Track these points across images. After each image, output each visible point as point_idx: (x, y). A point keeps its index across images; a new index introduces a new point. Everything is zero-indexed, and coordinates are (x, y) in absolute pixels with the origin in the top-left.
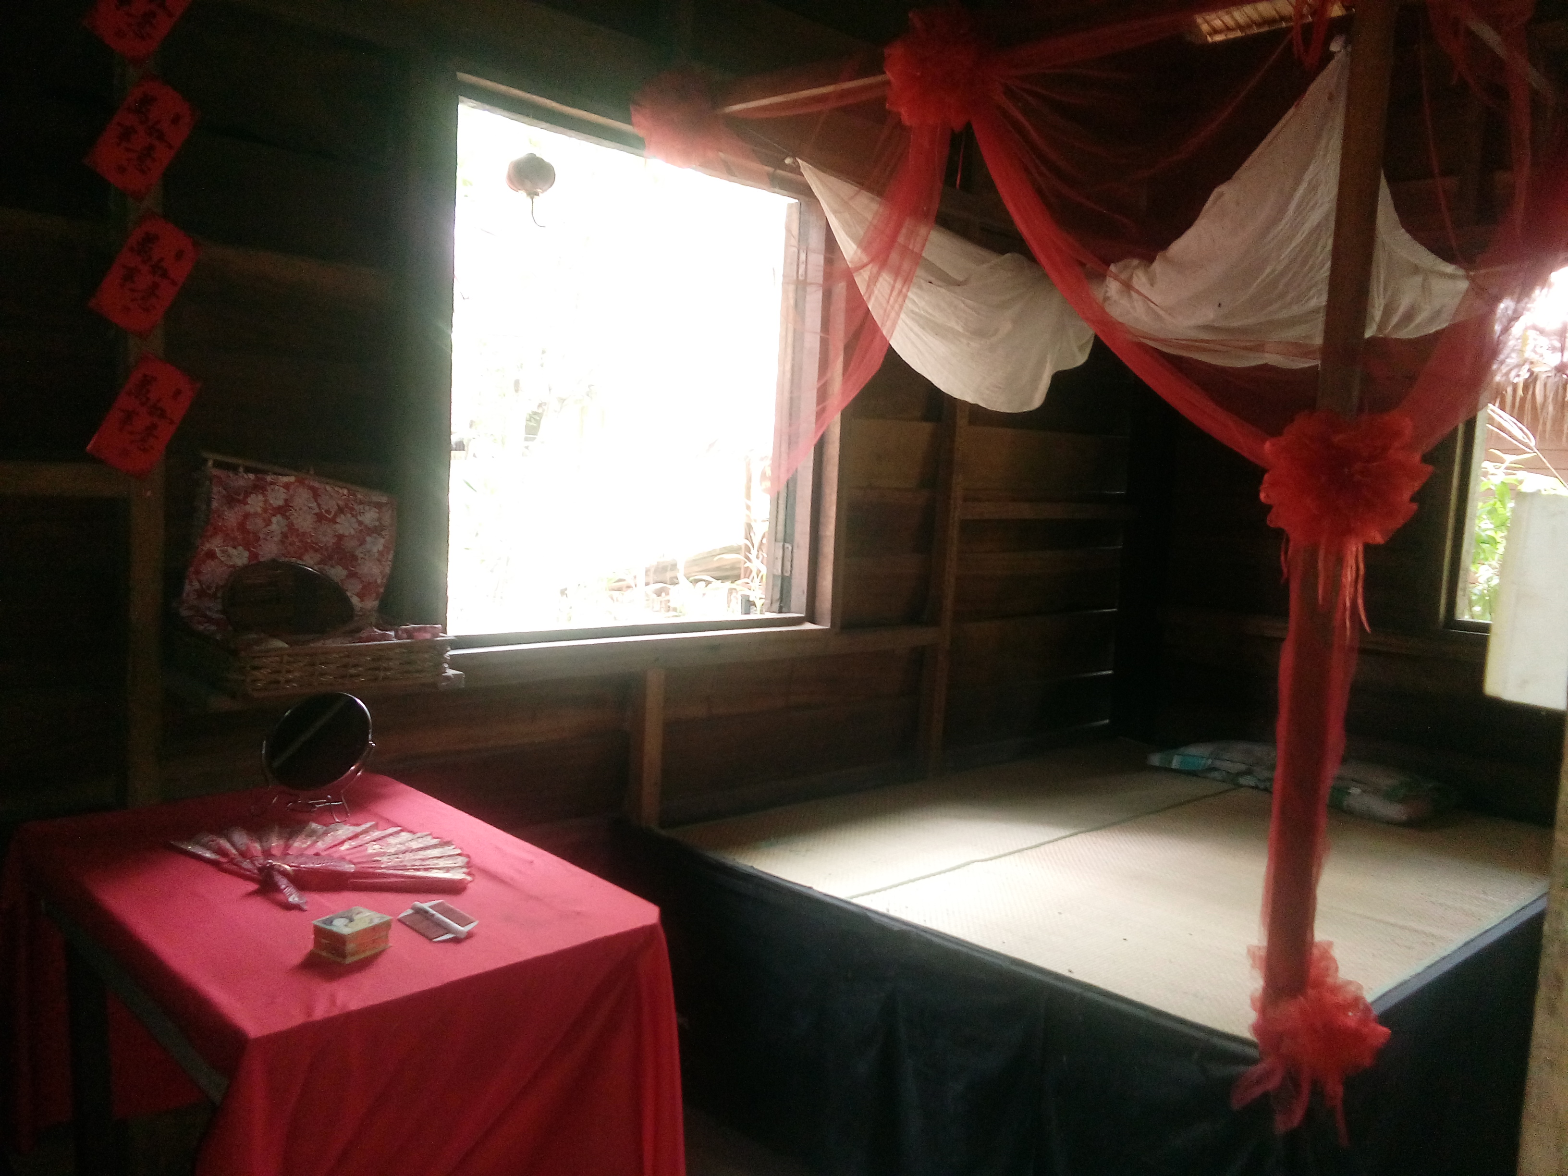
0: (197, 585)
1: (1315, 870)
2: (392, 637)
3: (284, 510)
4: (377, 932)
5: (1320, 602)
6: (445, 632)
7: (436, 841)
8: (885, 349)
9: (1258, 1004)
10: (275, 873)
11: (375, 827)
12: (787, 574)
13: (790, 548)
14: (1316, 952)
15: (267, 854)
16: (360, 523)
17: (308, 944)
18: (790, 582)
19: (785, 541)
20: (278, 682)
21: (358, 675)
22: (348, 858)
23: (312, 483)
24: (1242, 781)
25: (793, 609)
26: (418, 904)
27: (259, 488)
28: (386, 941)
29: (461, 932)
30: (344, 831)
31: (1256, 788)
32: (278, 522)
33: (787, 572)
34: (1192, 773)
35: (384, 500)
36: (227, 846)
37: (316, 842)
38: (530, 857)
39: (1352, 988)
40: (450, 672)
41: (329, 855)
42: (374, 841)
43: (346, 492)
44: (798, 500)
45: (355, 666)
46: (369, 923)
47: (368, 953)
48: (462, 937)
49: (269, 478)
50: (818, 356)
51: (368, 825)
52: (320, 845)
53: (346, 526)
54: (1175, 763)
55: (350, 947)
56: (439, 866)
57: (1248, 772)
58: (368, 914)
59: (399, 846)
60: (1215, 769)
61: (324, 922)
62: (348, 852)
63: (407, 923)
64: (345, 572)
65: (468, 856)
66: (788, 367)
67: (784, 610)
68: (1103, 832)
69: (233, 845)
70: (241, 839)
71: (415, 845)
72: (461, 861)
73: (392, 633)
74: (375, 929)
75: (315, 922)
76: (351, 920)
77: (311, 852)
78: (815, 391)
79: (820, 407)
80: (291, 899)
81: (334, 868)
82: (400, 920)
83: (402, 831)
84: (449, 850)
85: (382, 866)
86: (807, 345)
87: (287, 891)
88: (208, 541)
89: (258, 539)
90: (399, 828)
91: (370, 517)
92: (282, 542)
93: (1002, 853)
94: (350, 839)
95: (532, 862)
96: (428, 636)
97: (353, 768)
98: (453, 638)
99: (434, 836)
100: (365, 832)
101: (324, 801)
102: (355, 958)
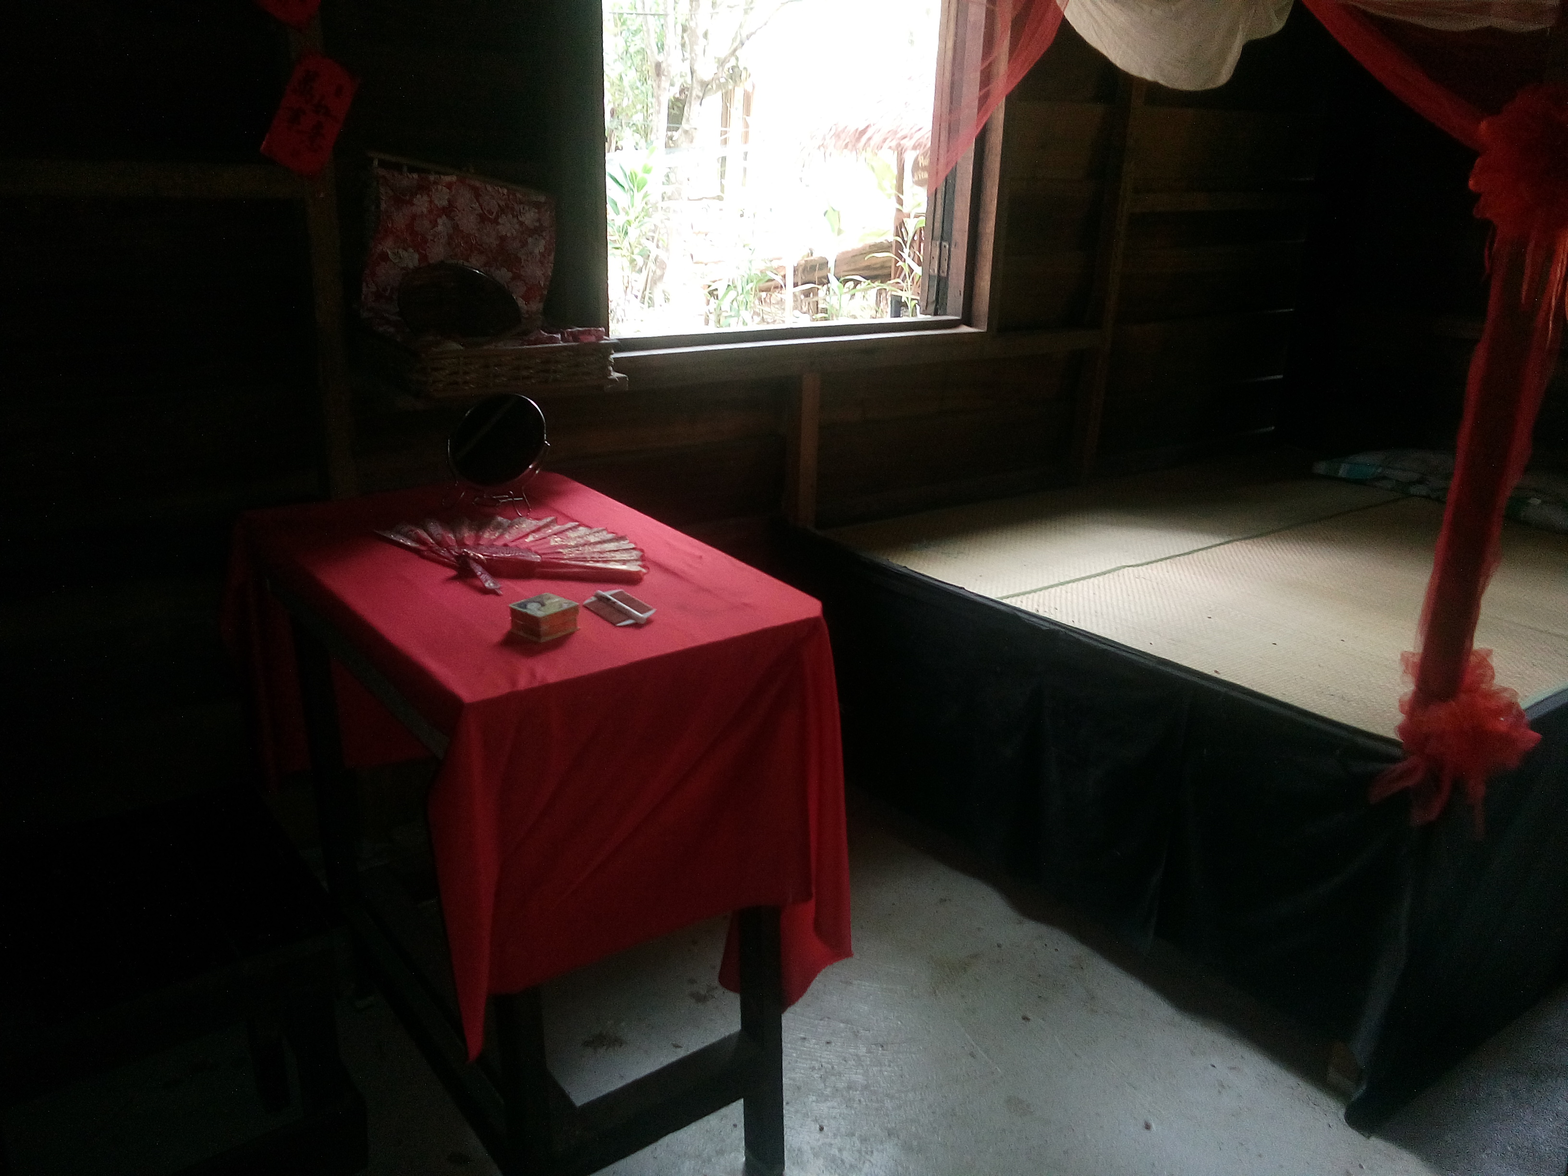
0: (373, 289)
1: (1482, 580)
2: (559, 341)
3: (449, 210)
4: (566, 616)
5: (1523, 301)
6: (608, 335)
7: (610, 536)
8: (1059, 22)
9: (1407, 708)
10: (471, 561)
11: (555, 522)
12: (944, 275)
13: (947, 246)
14: (1473, 659)
15: (461, 544)
16: (521, 224)
17: (506, 624)
18: (946, 284)
19: (942, 239)
20: (457, 383)
21: (528, 378)
22: (533, 549)
23: (472, 183)
24: (1413, 490)
25: (948, 310)
26: (600, 592)
27: (423, 188)
28: (575, 625)
29: (641, 618)
30: (528, 524)
31: (1428, 497)
32: (444, 224)
33: (943, 272)
34: (1359, 482)
35: (542, 199)
36: (425, 535)
37: (502, 535)
38: (698, 553)
39: (1506, 695)
40: (615, 375)
41: (516, 546)
42: (555, 534)
43: (505, 191)
44: (957, 194)
45: (527, 368)
46: (560, 608)
47: (560, 634)
48: (642, 622)
49: (432, 178)
50: (983, 30)
51: (549, 519)
52: (508, 537)
53: (507, 227)
54: (1342, 472)
55: (544, 628)
56: (616, 559)
57: (1420, 482)
58: (557, 600)
59: (578, 539)
60: (1385, 478)
61: (520, 605)
62: (533, 544)
63: (592, 609)
64: (510, 274)
65: (642, 550)
66: (950, 44)
67: (939, 312)
68: (1259, 540)
69: (431, 535)
70: (436, 529)
71: (592, 539)
72: (635, 554)
73: (559, 336)
74: (564, 613)
75: (511, 605)
76: (543, 605)
77: (500, 543)
78: (979, 73)
79: (984, 91)
80: (487, 585)
81: (522, 558)
82: (585, 607)
83: (579, 525)
84: (624, 544)
85: (565, 557)
86: (971, 18)
87: (483, 577)
88: (380, 244)
89: (425, 241)
90: (577, 523)
91: (529, 217)
92: (449, 244)
93: (1153, 559)
94: (534, 532)
95: (701, 557)
96: (593, 339)
97: (530, 467)
98: (616, 341)
99: (609, 531)
100: (547, 526)
101: (507, 496)
102: (549, 638)
